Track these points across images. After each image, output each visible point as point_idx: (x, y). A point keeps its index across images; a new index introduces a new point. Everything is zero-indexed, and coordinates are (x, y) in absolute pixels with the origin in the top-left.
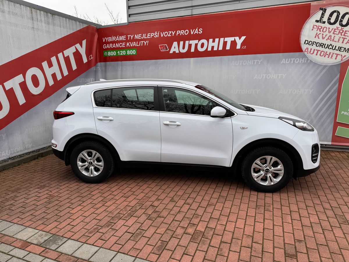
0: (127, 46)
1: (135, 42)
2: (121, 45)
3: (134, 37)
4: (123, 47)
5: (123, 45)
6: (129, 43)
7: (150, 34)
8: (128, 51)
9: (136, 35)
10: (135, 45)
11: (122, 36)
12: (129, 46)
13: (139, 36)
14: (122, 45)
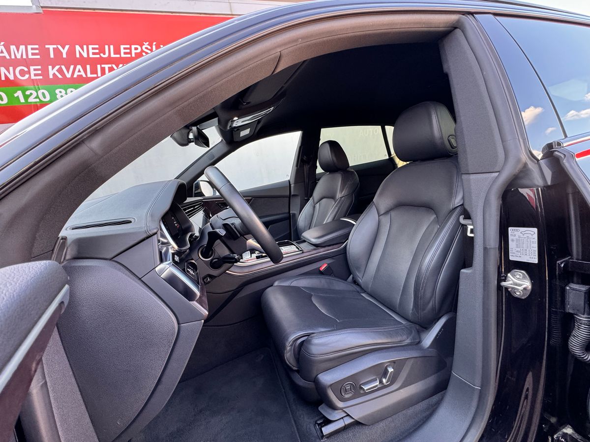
0: (51, 76)
1: (79, 67)
2: (22, 73)
3: (72, 52)
4: (33, 77)
5: (33, 72)
6: (57, 67)
7: (128, 46)
8: (57, 91)
9: (78, 48)
10: (82, 73)
11: (22, 47)
12: (60, 76)
13: (91, 51)
14: (29, 72)
